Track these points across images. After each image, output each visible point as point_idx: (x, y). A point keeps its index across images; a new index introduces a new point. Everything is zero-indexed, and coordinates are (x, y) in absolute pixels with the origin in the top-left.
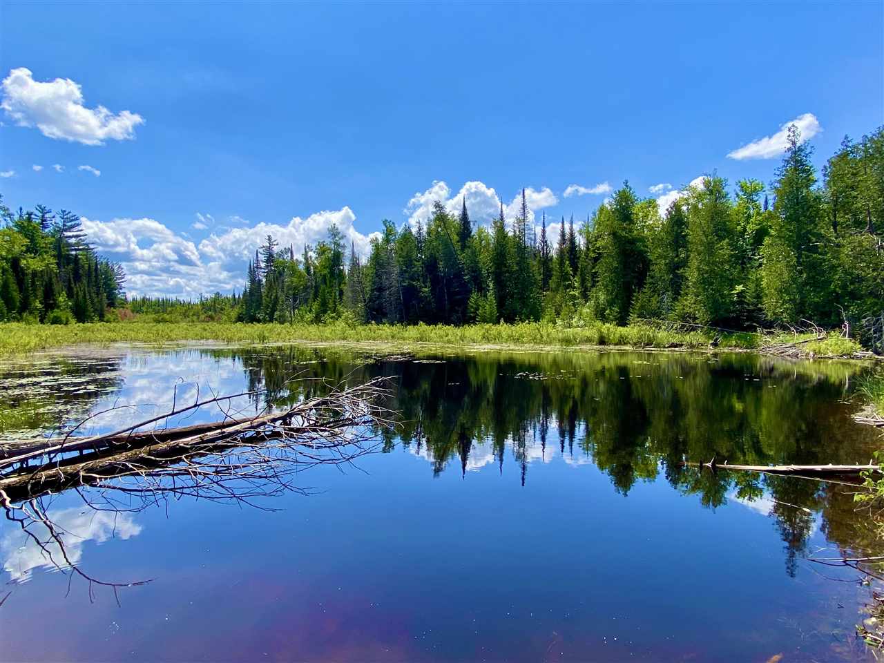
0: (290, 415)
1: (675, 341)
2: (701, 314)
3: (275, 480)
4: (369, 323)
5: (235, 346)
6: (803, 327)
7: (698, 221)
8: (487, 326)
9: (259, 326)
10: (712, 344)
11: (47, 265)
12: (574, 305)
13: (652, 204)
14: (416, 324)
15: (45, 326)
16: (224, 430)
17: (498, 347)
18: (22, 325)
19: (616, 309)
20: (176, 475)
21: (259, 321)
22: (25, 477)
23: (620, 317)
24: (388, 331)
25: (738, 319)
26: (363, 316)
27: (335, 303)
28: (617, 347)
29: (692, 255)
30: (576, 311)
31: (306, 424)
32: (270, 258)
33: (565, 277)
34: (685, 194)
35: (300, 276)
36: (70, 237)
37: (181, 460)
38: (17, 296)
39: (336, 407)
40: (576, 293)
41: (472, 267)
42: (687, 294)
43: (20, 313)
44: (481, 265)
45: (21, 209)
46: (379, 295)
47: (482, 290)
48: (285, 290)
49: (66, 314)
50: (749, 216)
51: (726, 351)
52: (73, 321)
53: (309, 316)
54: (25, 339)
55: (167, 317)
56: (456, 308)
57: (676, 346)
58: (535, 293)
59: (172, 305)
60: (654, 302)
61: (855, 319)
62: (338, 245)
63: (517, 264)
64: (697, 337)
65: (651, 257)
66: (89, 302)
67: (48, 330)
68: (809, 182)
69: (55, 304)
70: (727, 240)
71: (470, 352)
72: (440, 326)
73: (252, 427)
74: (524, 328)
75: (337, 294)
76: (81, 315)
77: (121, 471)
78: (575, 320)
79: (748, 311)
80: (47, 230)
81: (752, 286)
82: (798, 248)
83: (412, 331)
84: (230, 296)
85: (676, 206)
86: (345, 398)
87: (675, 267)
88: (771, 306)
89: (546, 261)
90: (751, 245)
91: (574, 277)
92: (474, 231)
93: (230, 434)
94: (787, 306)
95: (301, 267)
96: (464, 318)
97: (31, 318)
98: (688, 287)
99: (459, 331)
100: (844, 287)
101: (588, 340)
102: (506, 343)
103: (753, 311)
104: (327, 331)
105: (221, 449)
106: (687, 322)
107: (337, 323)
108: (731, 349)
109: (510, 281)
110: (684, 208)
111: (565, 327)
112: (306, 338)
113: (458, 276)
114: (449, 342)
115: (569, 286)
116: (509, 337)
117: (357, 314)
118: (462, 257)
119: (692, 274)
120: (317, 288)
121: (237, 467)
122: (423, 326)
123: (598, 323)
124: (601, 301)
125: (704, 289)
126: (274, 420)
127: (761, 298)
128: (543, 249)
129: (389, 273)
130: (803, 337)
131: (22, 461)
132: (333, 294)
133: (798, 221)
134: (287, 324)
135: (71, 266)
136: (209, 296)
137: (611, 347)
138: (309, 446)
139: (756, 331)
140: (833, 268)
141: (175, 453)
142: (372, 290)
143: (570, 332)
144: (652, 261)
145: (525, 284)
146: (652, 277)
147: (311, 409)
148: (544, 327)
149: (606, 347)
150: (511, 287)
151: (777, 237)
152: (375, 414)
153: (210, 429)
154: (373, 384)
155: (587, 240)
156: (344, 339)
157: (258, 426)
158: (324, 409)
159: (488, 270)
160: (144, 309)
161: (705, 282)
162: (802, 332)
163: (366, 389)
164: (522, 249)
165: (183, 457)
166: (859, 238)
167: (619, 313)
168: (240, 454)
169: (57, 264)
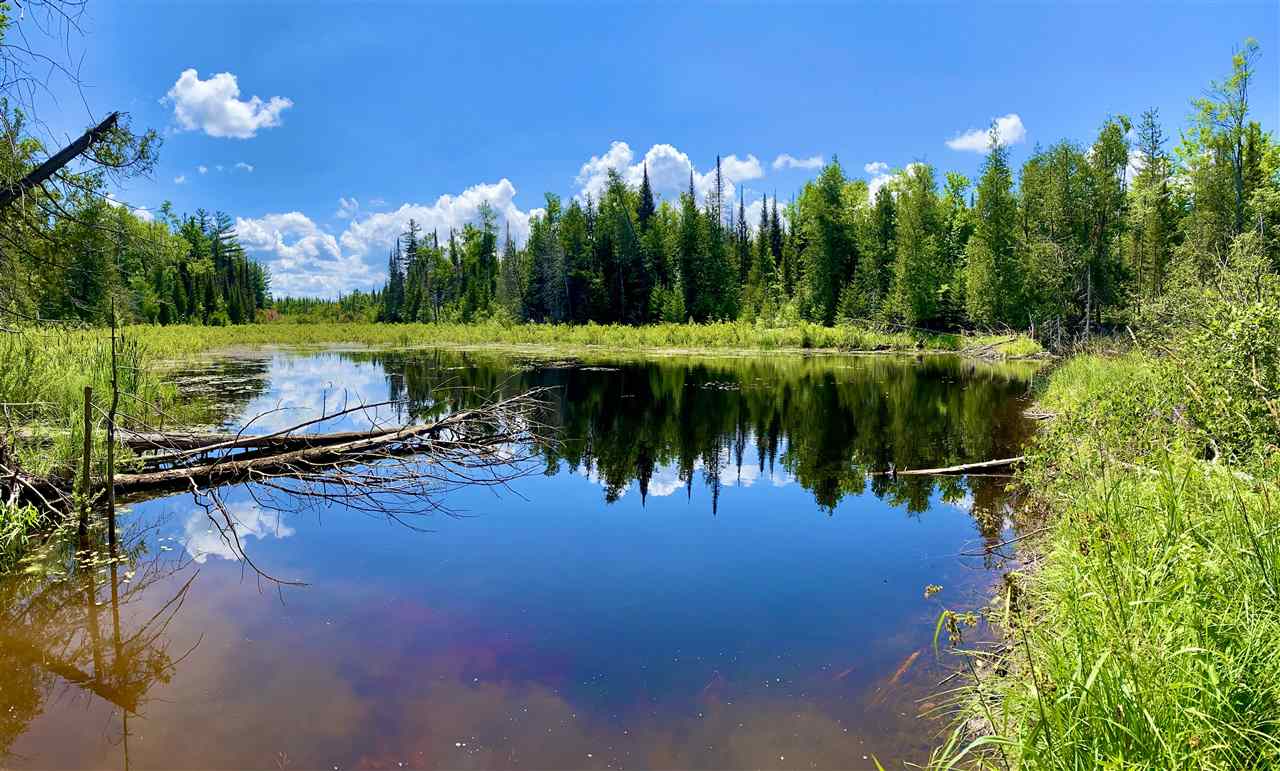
0: (438, 428)
1: (883, 343)
2: (909, 315)
3: (424, 498)
4: (527, 322)
5: (376, 349)
6: (999, 329)
7: (906, 212)
8: (672, 326)
9: (401, 326)
10: (918, 346)
11: (207, 269)
12: (777, 301)
13: (862, 186)
14: (584, 323)
15: (207, 328)
16: (372, 440)
17: (685, 352)
18: (190, 326)
19: (823, 307)
20: (328, 481)
21: (400, 321)
22: (207, 468)
23: (827, 316)
24: (551, 331)
25: (942, 320)
26: (519, 313)
27: (485, 297)
28: (823, 350)
29: (900, 249)
30: (779, 308)
31: (456, 438)
32: (413, 247)
33: (766, 268)
34: (897, 178)
35: (446, 266)
36: (223, 239)
37: (333, 467)
38: (185, 298)
39: (490, 420)
40: (780, 287)
41: (655, 253)
42: (894, 292)
43: (188, 316)
44: (665, 250)
45: (185, 215)
46: (539, 288)
47: (667, 281)
48: (428, 283)
49: (223, 316)
50: (956, 212)
51: (930, 353)
52: (229, 322)
53: (456, 315)
54: (193, 341)
55: (308, 318)
56: (636, 303)
57: (883, 348)
58: (731, 286)
59: (312, 305)
60: (862, 302)
61: (1039, 322)
62: (490, 226)
63: (710, 249)
64: (904, 338)
65: (861, 249)
66: (241, 304)
67: (211, 331)
68: (1007, 184)
69: (214, 306)
70: (933, 235)
71: (651, 358)
72: (615, 325)
73: (399, 439)
74: (717, 329)
75: (489, 287)
76: (236, 318)
77: (282, 472)
78: (777, 319)
79: (952, 312)
80: (206, 233)
81: (956, 286)
82: (996, 249)
83: (581, 332)
84: (369, 293)
85: (884, 193)
86: (499, 411)
87: (885, 260)
88: (973, 307)
89: (744, 246)
90: (958, 242)
91: (777, 267)
92: (658, 208)
93: (378, 445)
94: (986, 307)
95: (447, 256)
96: (644, 315)
97: (196, 320)
98: (895, 284)
99: (638, 332)
100: (1031, 291)
101: (792, 343)
102: (696, 346)
103: (957, 312)
104: (477, 331)
105: (370, 459)
106: (894, 324)
107: (489, 321)
108: (934, 351)
109: (702, 271)
110: (894, 194)
111: (767, 327)
112: (453, 340)
113: (638, 262)
114: (625, 345)
115: (770, 279)
116: (700, 339)
117: (512, 311)
118: (644, 241)
119: (900, 271)
120: (465, 280)
121: (386, 480)
122: (593, 327)
123: (803, 323)
124: (806, 298)
125: (911, 287)
126: (422, 433)
127: (964, 299)
128: (741, 231)
129: (551, 261)
130: (998, 339)
131: (202, 452)
132: (484, 288)
133: (997, 222)
134: (431, 324)
135: (225, 269)
136: (348, 293)
137: (817, 350)
138: (459, 464)
139: (960, 333)
140: (1024, 272)
141: (327, 459)
142: (531, 283)
143: (771, 333)
144: (859, 252)
145: (720, 277)
146: (861, 272)
147: (461, 422)
148: (742, 328)
149: (811, 351)
150: (703, 279)
151: (979, 237)
152: (534, 430)
153: (357, 438)
154: (531, 396)
155: (793, 223)
156: (497, 340)
157: (406, 438)
158: (476, 423)
159: (674, 256)
160: (288, 309)
161: (912, 279)
162: (998, 334)
163: (523, 401)
164: (716, 231)
165: (335, 464)
166: (1044, 245)
167: (826, 311)
168: (386, 467)
169: (215, 266)
